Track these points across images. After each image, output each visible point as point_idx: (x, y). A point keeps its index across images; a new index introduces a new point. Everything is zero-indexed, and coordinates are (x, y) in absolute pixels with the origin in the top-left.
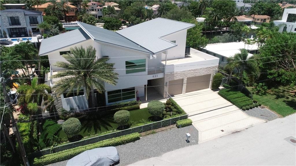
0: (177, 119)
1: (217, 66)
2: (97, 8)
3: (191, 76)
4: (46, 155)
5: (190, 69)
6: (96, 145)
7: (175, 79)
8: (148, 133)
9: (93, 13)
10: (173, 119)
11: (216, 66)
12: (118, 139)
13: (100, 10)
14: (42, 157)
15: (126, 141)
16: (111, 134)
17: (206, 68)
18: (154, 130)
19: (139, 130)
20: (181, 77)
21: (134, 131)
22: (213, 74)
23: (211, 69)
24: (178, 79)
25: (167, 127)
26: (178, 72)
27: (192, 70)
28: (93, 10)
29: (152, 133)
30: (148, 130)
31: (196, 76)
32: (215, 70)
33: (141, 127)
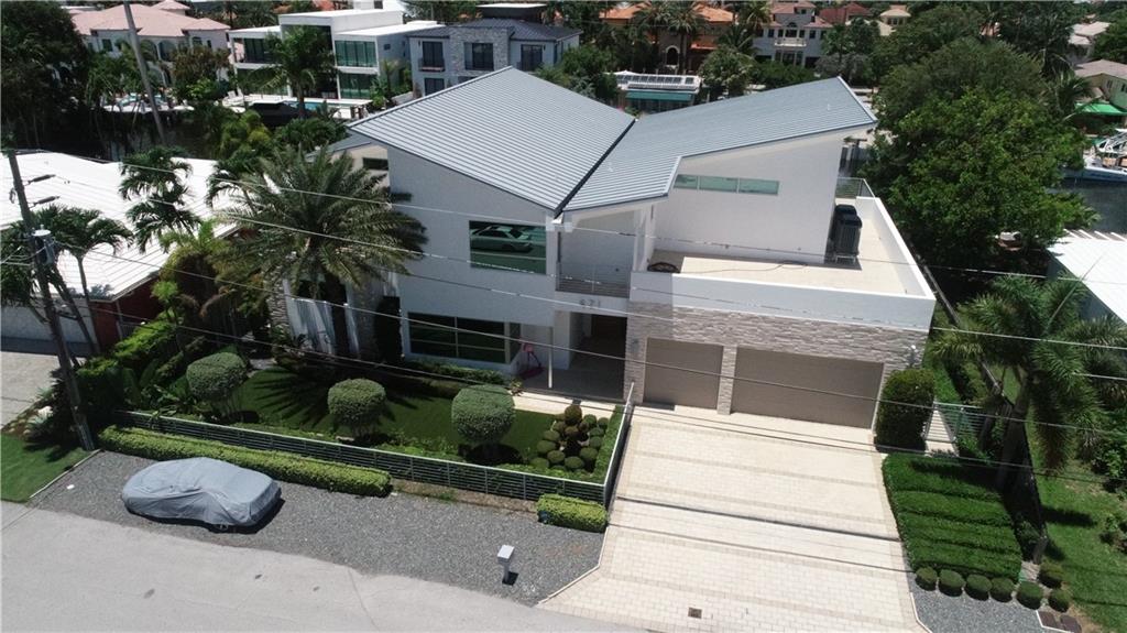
0: (550, 487)
1: (923, 334)
2: (812, 25)
3: (759, 344)
4: (137, 429)
5: (757, 314)
6: (250, 456)
7: (676, 338)
8: (427, 491)
9: (790, 43)
10: (535, 479)
11: (912, 334)
12: (316, 466)
13: (818, 35)
14: (127, 429)
15: (335, 482)
16: (308, 443)
17: (848, 330)
18: (457, 491)
19: (398, 468)
20: (704, 335)
21: (381, 462)
22: (893, 365)
23: (876, 338)
24: (691, 339)
25: (507, 502)
26: (691, 310)
27: (764, 318)
28: (792, 34)
29: (442, 498)
30: (434, 482)
31: (790, 351)
32: (906, 352)
33: (406, 460)
